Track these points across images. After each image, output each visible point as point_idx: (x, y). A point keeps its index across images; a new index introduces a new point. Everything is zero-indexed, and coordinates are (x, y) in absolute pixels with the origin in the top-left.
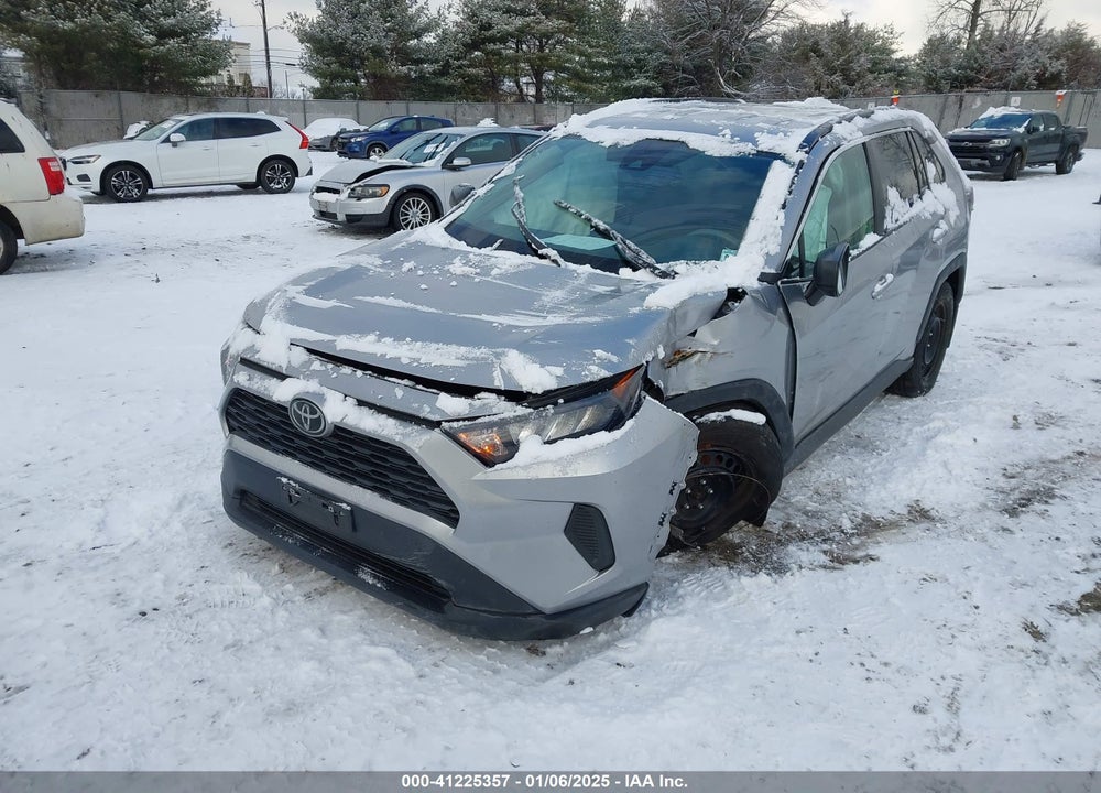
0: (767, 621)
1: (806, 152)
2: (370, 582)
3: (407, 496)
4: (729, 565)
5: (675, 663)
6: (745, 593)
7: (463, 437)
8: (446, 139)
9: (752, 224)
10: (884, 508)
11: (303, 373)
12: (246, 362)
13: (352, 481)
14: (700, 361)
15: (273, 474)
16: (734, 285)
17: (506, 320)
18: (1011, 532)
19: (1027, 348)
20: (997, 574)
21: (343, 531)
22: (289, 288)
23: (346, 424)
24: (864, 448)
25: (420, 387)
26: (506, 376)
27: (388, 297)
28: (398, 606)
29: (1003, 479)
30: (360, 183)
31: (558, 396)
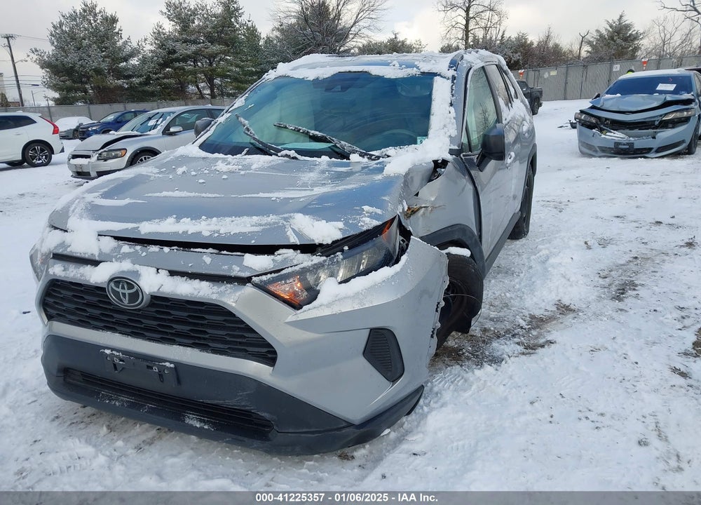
0: (506, 399)
1: (455, 70)
2: (198, 426)
3: (227, 346)
4: (458, 364)
5: (455, 444)
6: (482, 382)
7: (272, 288)
8: (163, 116)
9: (432, 118)
10: (540, 308)
11: (115, 257)
12: (58, 257)
13: (171, 341)
14: (424, 213)
15: (95, 349)
16: (435, 159)
17: (282, 195)
18: (626, 311)
19: (568, 203)
20: (635, 340)
21: (169, 387)
22: (86, 195)
23: (163, 293)
24: (507, 273)
25: (225, 252)
26: (298, 234)
27: (173, 191)
28: (227, 442)
29: (601, 280)
30: (105, 149)
31: (344, 244)
